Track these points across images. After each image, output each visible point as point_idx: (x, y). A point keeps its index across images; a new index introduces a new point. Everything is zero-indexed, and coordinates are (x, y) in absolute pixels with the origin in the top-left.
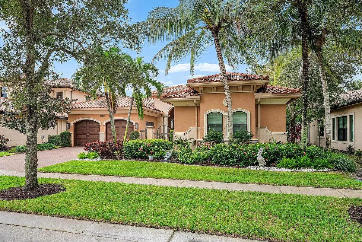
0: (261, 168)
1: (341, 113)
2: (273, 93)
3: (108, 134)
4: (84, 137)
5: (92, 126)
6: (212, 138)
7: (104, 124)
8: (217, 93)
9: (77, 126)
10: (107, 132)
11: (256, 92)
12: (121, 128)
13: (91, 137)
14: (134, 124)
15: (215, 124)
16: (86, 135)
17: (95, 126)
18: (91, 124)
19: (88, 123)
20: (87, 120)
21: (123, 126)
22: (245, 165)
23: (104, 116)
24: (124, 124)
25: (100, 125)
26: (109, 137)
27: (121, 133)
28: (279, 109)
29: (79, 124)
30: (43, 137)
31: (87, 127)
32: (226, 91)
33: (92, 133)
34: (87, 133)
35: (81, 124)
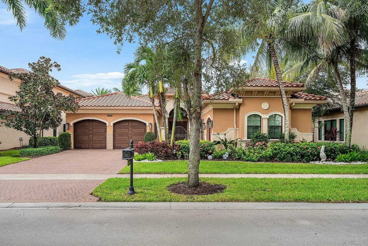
0: (324, 162)
1: (330, 117)
2: (305, 99)
3: (115, 135)
4: (86, 138)
5: (96, 126)
6: (262, 138)
7: (112, 125)
8: (256, 97)
9: (76, 126)
10: (115, 133)
11: (290, 98)
12: (131, 129)
13: (95, 139)
14: (147, 125)
15: (254, 126)
16: (88, 136)
17: (99, 126)
18: (94, 124)
19: (91, 124)
20: (89, 119)
21: (134, 127)
22: (308, 161)
23: (112, 116)
24: (134, 125)
25: (107, 125)
26: (117, 139)
27: (130, 134)
28: (306, 113)
29: (80, 124)
30: (21, 139)
31: (90, 128)
32: (284, 96)
33: (96, 134)
34: (90, 134)
35: (82, 124)
